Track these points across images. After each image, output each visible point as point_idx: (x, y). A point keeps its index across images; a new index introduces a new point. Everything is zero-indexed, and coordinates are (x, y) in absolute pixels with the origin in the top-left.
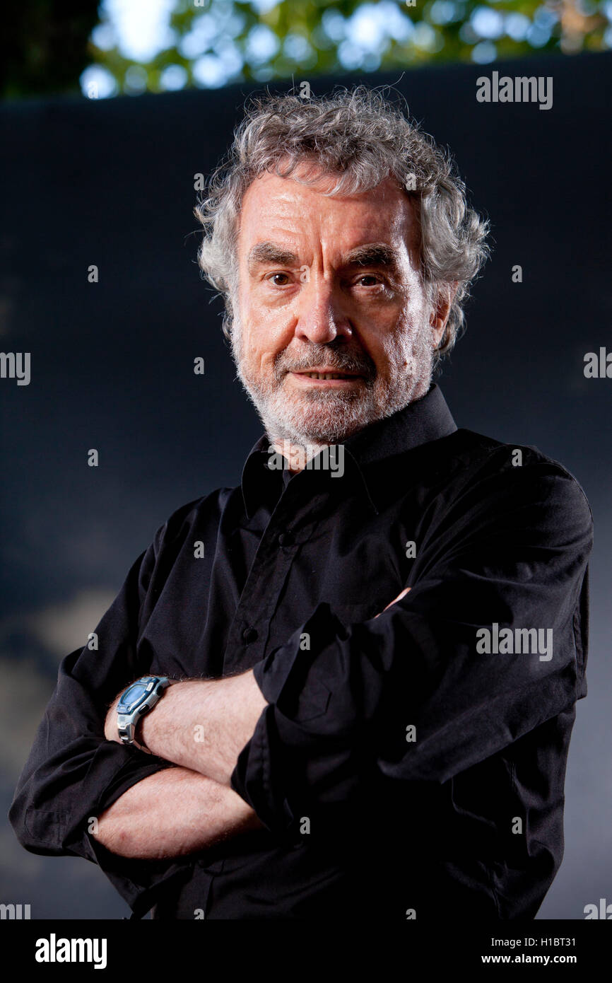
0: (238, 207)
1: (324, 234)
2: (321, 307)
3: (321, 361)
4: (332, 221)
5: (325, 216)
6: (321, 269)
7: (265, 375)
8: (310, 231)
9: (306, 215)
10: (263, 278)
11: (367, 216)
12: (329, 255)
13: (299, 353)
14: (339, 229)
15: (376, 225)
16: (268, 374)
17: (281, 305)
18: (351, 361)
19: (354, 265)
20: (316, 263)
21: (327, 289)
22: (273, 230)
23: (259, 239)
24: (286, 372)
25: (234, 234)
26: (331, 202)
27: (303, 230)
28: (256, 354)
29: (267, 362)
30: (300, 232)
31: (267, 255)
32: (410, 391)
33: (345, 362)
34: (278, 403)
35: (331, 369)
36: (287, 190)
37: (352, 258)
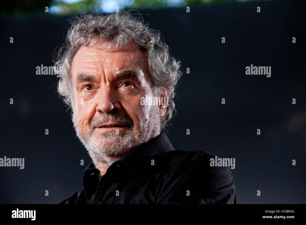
1: (105, 66)
3: (108, 120)
4: (108, 61)
5: (105, 59)
6: (105, 81)
7: (86, 130)
8: (99, 66)
9: (97, 60)
10: (82, 89)
11: (123, 58)
12: (107, 75)
13: (99, 118)
14: (111, 64)
15: (128, 62)
16: (87, 130)
17: (90, 99)
18: (121, 119)
19: (119, 78)
20: (102, 79)
21: (108, 89)
22: (84, 68)
23: (79, 73)
24: (95, 128)
26: (107, 53)
27: (96, 66)
28: (81, 122)
29: (86, 124)
30: (95, 67)
31: (82, 78)
32: (150, 133)
33: (119, 119)
34: (93, 141)
35: (112, 123)
37: (118, 75)
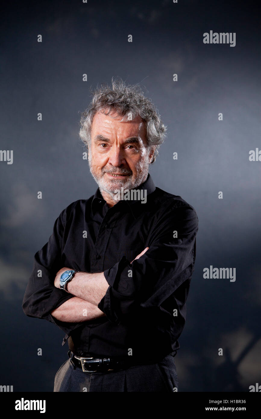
0: (92, 122)
1: (118, 133)
2: (117, 156)
3: (116, 171)
4: (120, 129)
5: (118, 128)
6: (117, 144)
7: (99, 173)
8: (114, 132)
9: (113, 127)
10: (99, 145)
11: (131, 128)
12: (119, 140)
13: (109, 168)
14: (123, 132)
15: (134, 131)
16: (100, 173)
17: (104, 153)
18: (125, 171)
19: (127, 143)
20: (115, 142)
21: (118, 150)
22: (103, 131)
23: (98, 133)
24: (105, 172)
25: (90, 129)
26: (121, 124)
27: (112, 132)
28: (96, 167)
29: (99, 169)
31: (100, 138)
32: (142, 179)
33: (123, 171)
34: (103, 182)
35: (119, 173)
36: (107, 119)
37: (126, 141)
